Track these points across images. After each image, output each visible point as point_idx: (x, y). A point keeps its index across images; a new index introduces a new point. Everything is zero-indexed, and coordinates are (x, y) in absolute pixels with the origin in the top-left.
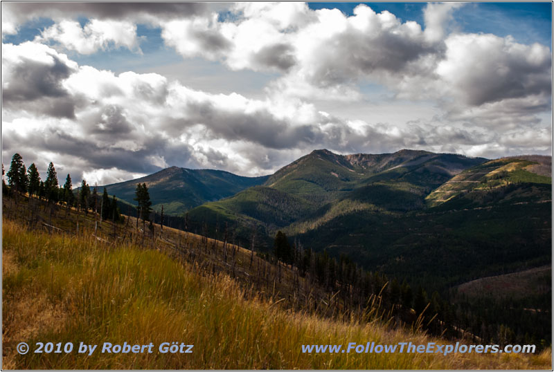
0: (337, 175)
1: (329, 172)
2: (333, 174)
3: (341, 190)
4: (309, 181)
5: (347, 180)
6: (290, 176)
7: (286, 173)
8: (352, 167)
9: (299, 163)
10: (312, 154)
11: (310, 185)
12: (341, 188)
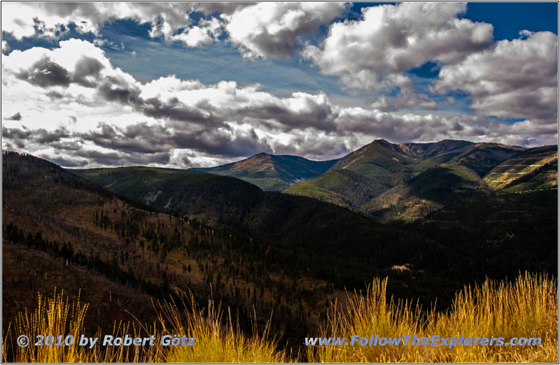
0: (397, 160)
1: (391, 158)
2: (394, 159)
3: (404, 172)
4: (376, 164)
5: (406, 164)
6: (359, 160)
7: (354, 158)
8: (404, 154)
9: (365, 150)
10: (373, 143)
11: (378, 168)
12: (403, 170)
